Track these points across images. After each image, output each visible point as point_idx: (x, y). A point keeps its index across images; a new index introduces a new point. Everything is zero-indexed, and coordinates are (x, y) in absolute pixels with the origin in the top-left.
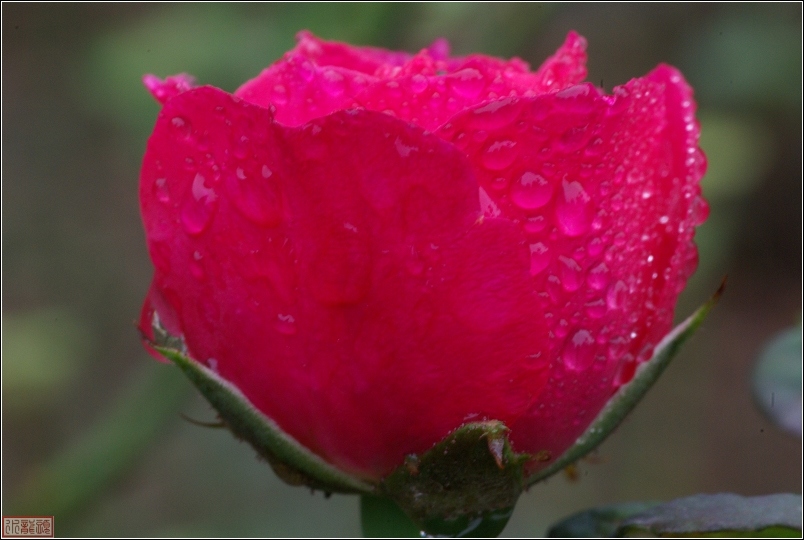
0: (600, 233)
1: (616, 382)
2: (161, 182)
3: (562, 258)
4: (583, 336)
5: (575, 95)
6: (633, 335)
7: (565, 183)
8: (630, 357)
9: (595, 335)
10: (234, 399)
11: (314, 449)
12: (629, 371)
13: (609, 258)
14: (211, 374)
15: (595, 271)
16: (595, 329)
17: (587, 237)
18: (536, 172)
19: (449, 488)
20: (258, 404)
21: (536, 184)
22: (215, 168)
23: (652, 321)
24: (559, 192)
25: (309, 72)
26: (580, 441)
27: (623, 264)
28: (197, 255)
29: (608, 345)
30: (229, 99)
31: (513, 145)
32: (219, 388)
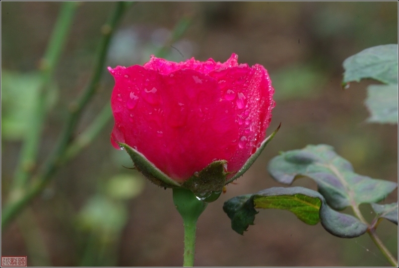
0: (248, 108)
1: (251, 154)
2: (119, 95)
3: (238, 115)
4: (244, 138)
5: (242, 67)
6: (256, 139)
7: (238, 93)
8: (255, 146)
9: (247, 138)
10: (142, 158)
11: (165, 172)
12: (254, 150)
13: (250, 116)
14: (135, 151)
15: (246, 119)
16: (247, 136)
17: (244, 109)
18: (231, 90)
19: (206, 183)
20: (149, 159)
21: (231, 93)
22: (138, 89)
23: (261, 136)
24: (237, 96)
25: (161, 63)
26: (240, 171)
27: (253, 118)
28: (131, 115)
29: (250, 141)
30: (143, 68)
31: (225, 81)
32: (138, 155)
